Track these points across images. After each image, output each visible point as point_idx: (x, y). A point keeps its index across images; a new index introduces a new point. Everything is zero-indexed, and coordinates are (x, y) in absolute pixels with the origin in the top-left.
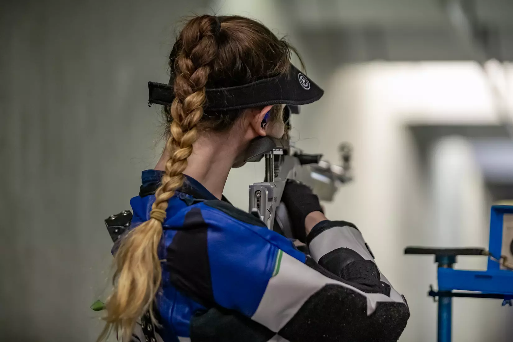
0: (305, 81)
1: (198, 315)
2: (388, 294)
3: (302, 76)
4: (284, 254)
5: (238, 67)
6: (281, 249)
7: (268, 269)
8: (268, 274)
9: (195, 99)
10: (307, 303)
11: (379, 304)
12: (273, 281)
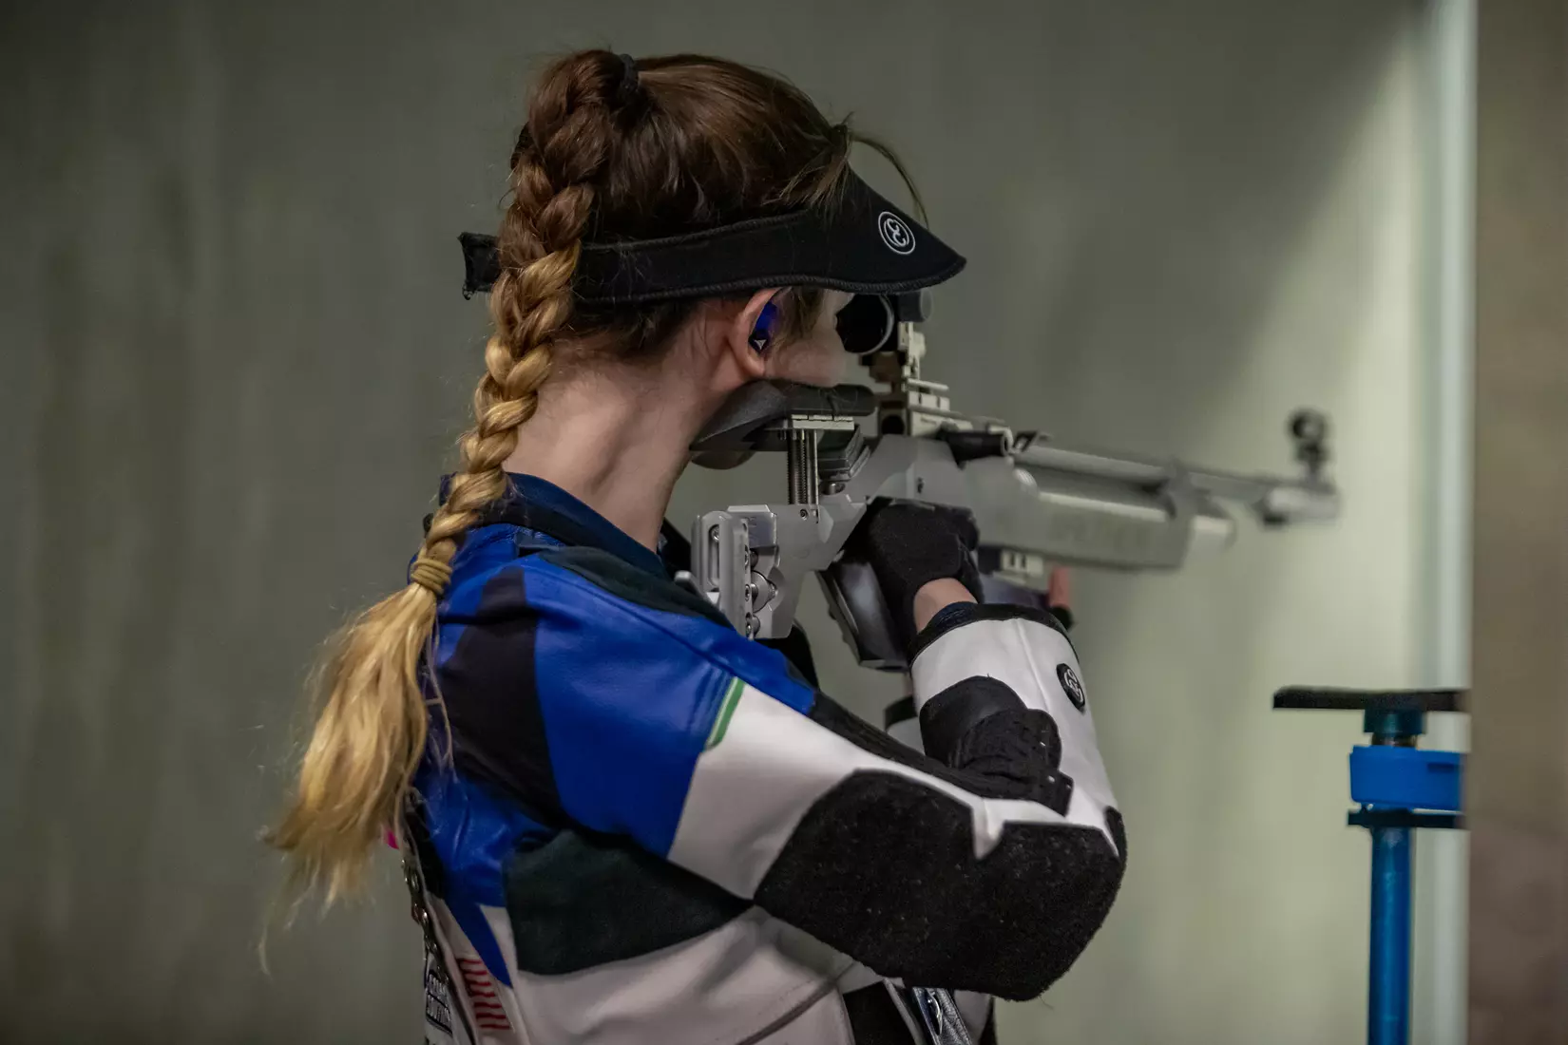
0: (901, 231)
1: (529, 848)
2: (1062, 808)
3: (893, 218)
4: (748, 689)
5: (671, 187)
6: (740, 677)
7: (696, 726)
8: (696, 743)
9: (547, 269)
10: (806, 821)
11: (1011, 829)
12: (707, 761)
